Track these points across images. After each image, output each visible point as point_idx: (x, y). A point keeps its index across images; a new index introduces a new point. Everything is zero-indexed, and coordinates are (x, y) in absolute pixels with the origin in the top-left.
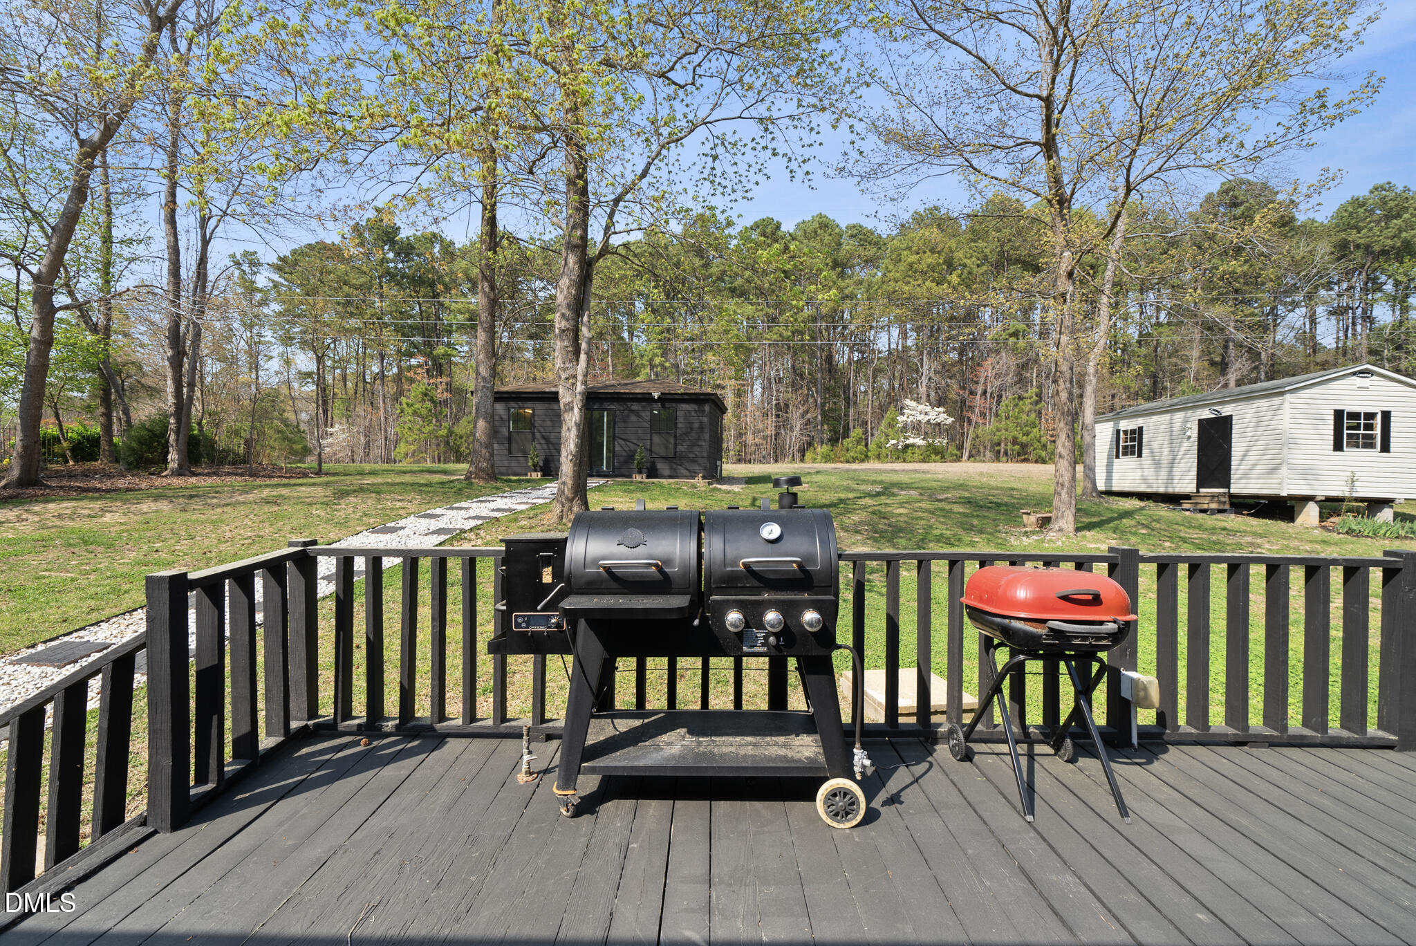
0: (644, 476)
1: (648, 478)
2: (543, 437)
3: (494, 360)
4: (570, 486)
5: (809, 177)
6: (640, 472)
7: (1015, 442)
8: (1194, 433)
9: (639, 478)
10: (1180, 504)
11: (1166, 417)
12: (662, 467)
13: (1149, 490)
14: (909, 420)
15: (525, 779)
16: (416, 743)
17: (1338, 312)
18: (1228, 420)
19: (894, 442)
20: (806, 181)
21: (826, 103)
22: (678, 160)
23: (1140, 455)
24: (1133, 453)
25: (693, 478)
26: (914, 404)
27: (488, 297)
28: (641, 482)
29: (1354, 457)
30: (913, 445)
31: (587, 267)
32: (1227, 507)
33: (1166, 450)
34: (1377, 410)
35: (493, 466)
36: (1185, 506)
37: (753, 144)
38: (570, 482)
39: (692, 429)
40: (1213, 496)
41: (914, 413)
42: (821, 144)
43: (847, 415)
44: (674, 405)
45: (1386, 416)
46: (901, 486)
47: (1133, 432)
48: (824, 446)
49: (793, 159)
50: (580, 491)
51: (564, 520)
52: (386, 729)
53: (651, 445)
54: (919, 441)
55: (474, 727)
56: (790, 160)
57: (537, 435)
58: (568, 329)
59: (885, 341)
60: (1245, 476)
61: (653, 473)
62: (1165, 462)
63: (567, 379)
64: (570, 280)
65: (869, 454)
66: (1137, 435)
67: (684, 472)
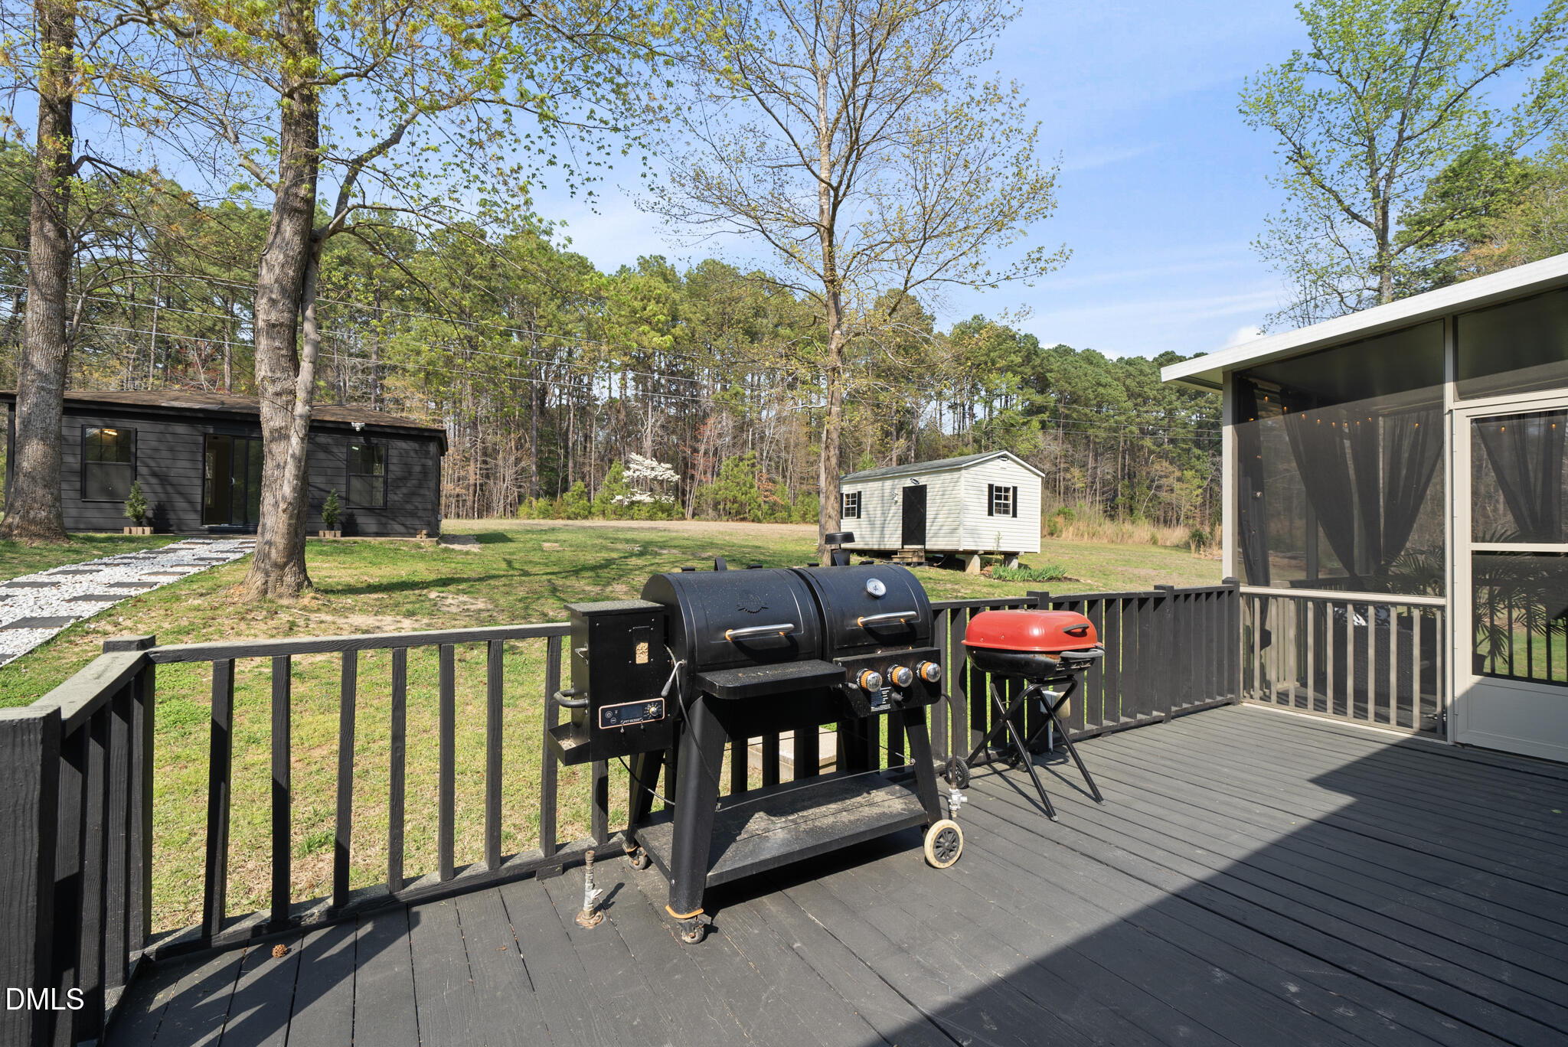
0: (338, 533)
1: (343, 535)
2: (154, 474)
3: (63, 348)
4: (281, 547)
5: (593, 198)
6: (331, 527)
7: (734, 501)
8: (900, 498)
9: (329, 535)
10: (891, 559)
11: (878, 484)
12: (364, 521)
13: (866, 547)
14: (635, 475)
15: (592, 921)
16: (368, 928)
17: (954, 407)
18: (924, 487)
19: (619, 497)
20: (589, 201)
21: (620, 125)
22: (427, 133)
23: (859, 517)
24: (853, 515)
25: (414, 535)
26: (639, 458)
27: (54, 247)
28: (335, 541)
29: (1001, 520)
30: (639, 502)
31: (313, 241)
32: (923, 560)
33: (879, 513)
34: (1010, 485)
35: (59, 516)
36: (895, 560)
37: (527, 142)
38: (280, 541)
39: (410, 473)
40: (914, 552)
41: (640, 468)
42: (611, 167)
43: (566, 466)
44: (384, 441)
45: (1015, 489)
46: (663, 545)
47: (854, 495)
48: (541, 499)
49: (576, 174)
50: (295, 553)
51: (270, 596)
52: (309, 921)
53: (348, 491)
54: (646, 498)
55: (461, 880)
56: (572, 173)
57: (143, 470)
58: (281, 325)
59: (607, 388)
60: (935, 535)
61: (350, 528)
62: (878, 523)
63: (278, 394)
64: (286, 256)
65: (593, 510)
66: (857, 498)
67: (401, 529)
